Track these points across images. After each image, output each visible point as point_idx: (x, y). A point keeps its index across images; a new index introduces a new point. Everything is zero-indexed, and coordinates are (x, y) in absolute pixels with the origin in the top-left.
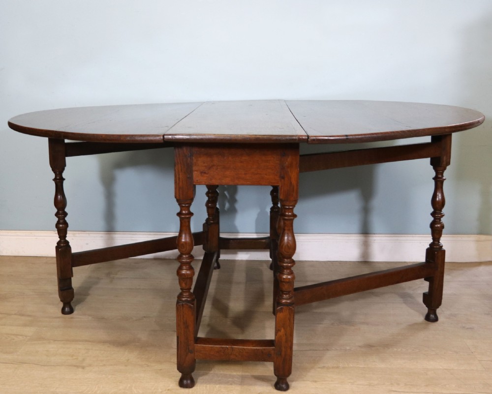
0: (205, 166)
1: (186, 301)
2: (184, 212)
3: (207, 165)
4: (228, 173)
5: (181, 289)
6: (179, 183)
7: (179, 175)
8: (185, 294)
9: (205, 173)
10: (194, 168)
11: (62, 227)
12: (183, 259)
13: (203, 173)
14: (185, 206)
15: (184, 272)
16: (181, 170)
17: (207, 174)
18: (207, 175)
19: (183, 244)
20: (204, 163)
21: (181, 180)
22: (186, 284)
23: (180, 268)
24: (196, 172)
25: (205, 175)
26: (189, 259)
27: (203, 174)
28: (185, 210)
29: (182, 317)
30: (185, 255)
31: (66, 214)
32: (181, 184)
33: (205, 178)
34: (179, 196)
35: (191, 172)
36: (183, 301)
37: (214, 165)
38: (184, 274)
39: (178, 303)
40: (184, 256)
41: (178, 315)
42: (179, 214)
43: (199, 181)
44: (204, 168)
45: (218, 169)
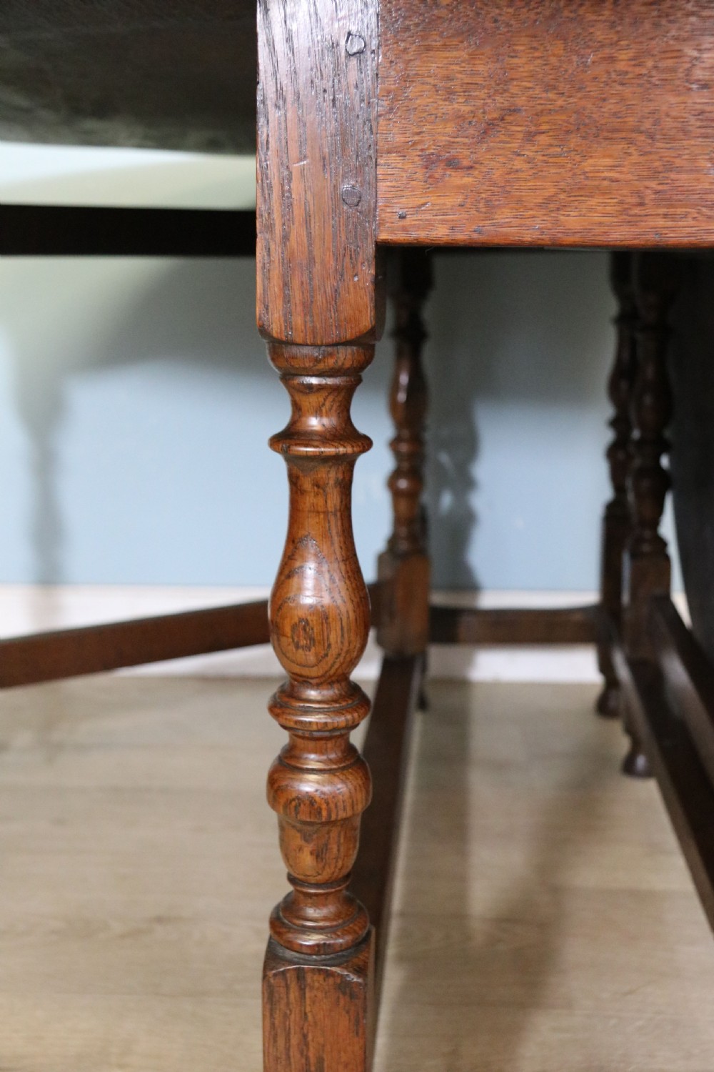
0: (460, 117)
1: (318, 949)
2: (314, 423)
3: (465, 109)
4: (600, 162)
5: (292, 879)
6: (286, 238)
8: (311, 912)
9: (452, 164)
12: (307, 712)
14: (320, 388)
15: (309, 785)
17: (467, 170)
18: (468, 180)
19: (304, 624)
22: (318, 855)
23: (288, 764)
25: (458, 179)
26: (339, 712)
27: (438, 173)
28: (318, 412)
29: (295, 1040)
30: (317, 686)
33: (453, 200)
34: (287, 315)
36: (299, 949)
37: (514, 111)
38: (311, 800)
39: (272, 958)
40: (313, 694)
41: (272, 1034)
42: (285, 440)
43: (407, 222)
44: (450, 128)
45: (543, 139)
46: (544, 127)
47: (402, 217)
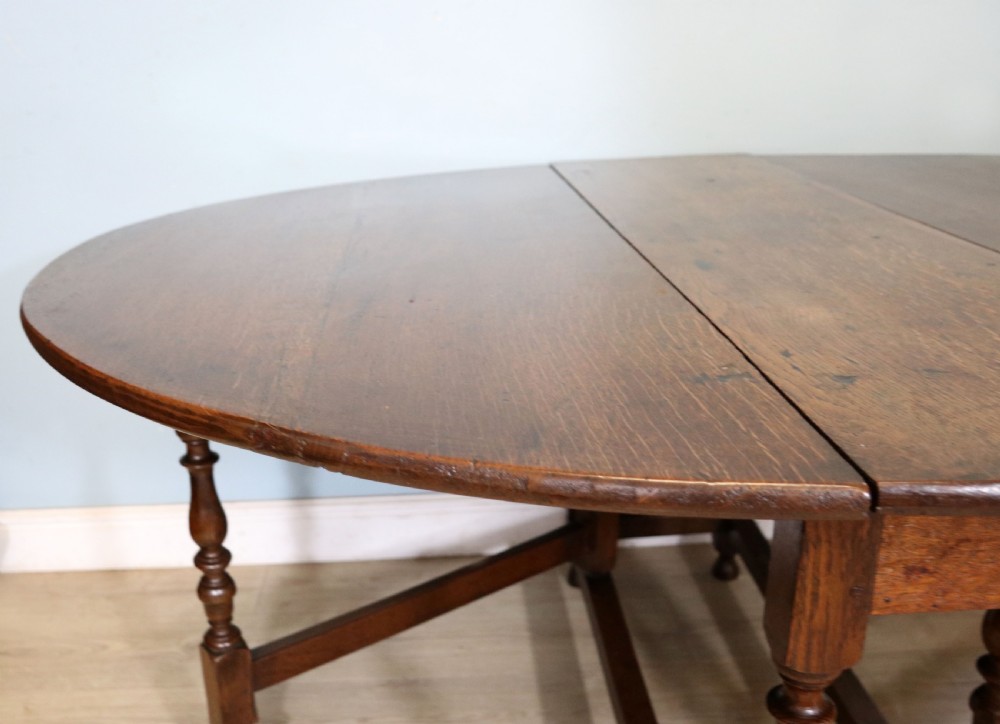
0: (930, 546)
3: (935, 541)
6: (812, 617)
7: (817, 583)
9: (924, 570)
10: (882, 555)
11: (220, 596)
13: (912, 571)
16: (829, 566)
17: (931, 574)
18: (931, 579)
20: (927, 535)
21: (821, 602)
24: (889, 571)
25: (926, 579)
27: (914, 577)
31: (225, 556)
32: (817, 619)
33: (922, 590)
34: (808, 660)
35: (869, 569)
37: (964, 541)
43: (893, 603)
44: (924, 551)
45: (981, 554)
46: (982, 548)
47: (887, 601)
